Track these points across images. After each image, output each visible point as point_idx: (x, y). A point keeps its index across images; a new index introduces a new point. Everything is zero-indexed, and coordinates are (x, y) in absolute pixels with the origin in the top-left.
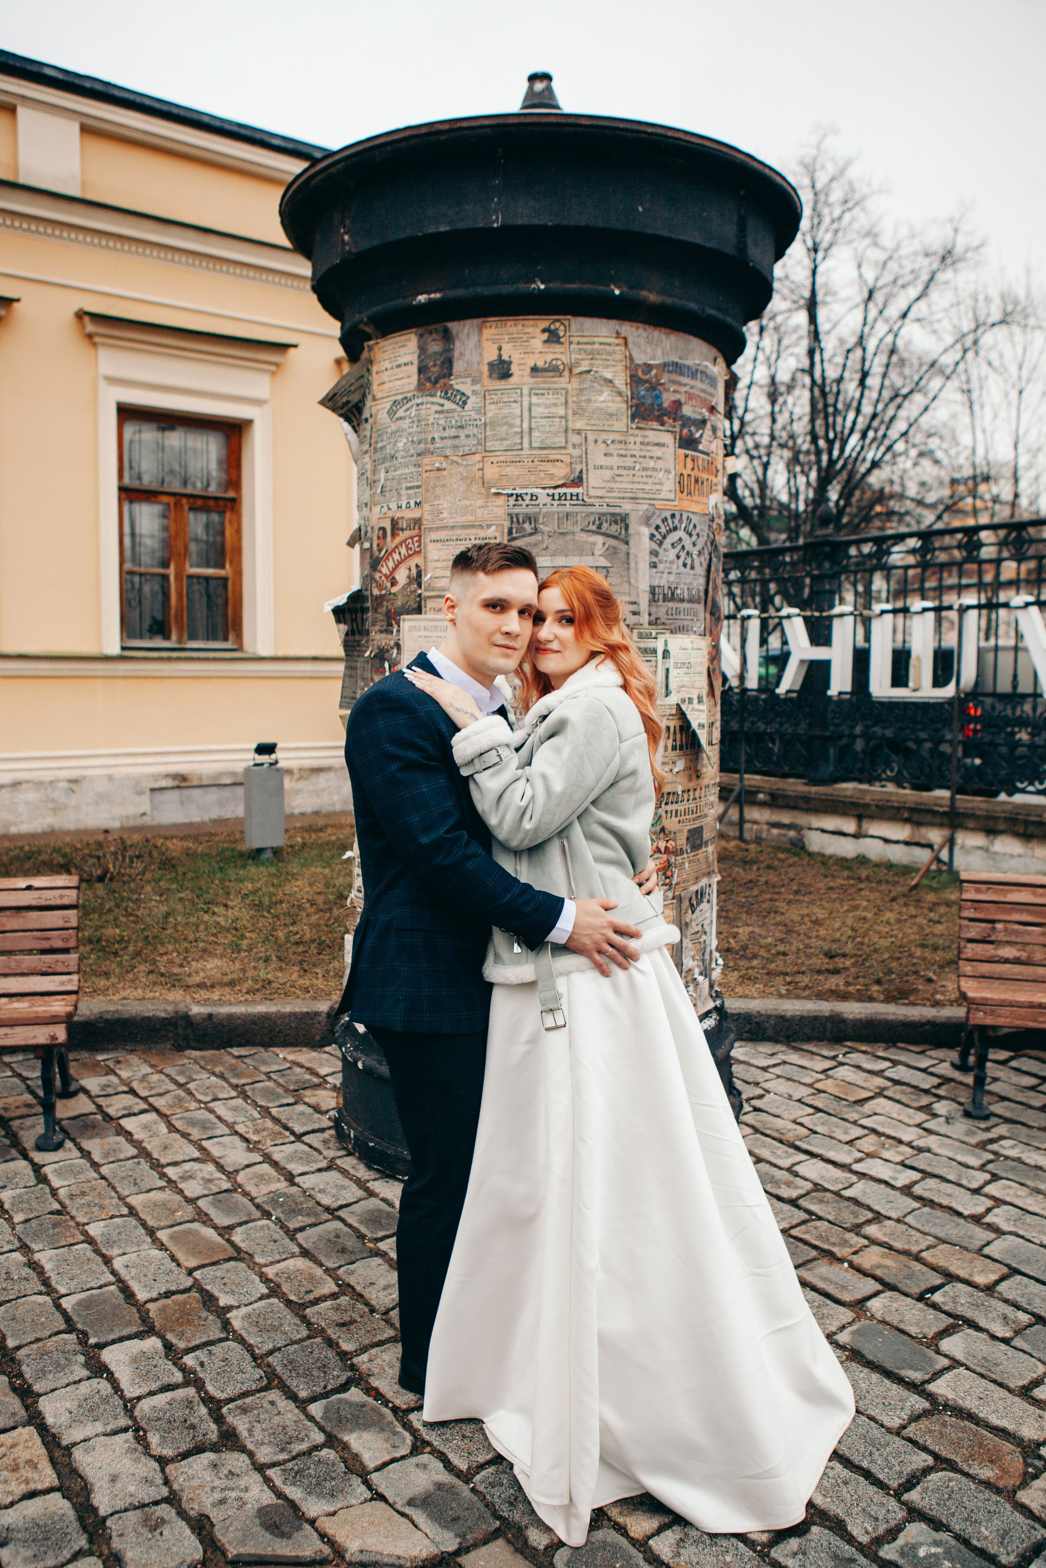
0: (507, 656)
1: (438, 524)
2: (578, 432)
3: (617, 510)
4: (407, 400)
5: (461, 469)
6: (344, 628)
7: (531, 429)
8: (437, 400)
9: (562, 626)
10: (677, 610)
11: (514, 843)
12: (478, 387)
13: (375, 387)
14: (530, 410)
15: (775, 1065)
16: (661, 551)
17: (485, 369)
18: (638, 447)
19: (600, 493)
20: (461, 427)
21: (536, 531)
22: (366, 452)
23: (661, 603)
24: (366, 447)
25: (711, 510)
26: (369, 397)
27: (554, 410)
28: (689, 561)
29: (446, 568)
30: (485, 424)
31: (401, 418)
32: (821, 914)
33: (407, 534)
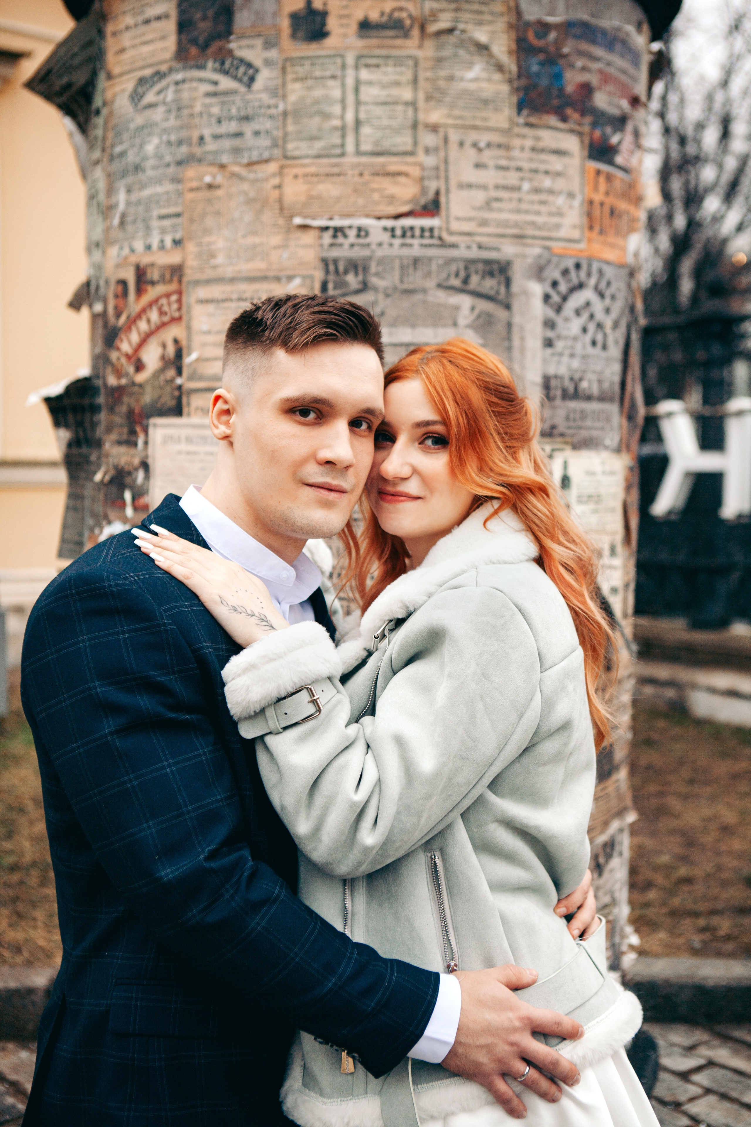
0: (327, 505)
1: (209, 274)
2: (434, 128)
3: (493, 255)
4: (160, 75)
5: (245, 186)
6: (65, 434)
7: (358, 123)
8: (208, 74)
9: (426, 450)
10: (583, 415)
11: (343, 869)
12: (273, 54)
13: (110, 58)
14: (357, 90)
15: (698, 1069)
16: (559, 321)
17: (285, 23)
18: (527, 154)
19: (467, 227)
20: (247, 118)
21: (365, 287)
22: (97, 162)
23: (558, 402)
24: (97, 154)
25: (630, 259)
26: (102, 76)
27: (395, 92)
28: (599, 338)
29: (215, 345)
30: (285, 114)
31: (151, 106)
32: (729, 817)
33: (160, 289)
